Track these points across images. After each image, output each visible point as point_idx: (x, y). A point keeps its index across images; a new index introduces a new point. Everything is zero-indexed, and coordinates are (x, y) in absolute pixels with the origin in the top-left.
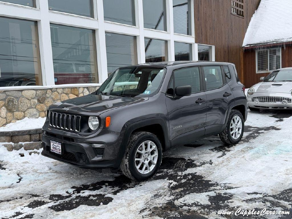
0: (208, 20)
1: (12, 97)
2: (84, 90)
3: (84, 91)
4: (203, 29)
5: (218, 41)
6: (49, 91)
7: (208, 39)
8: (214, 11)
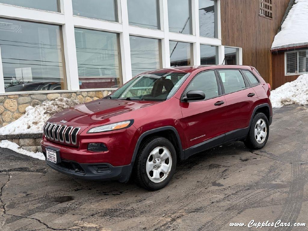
0: (235, 22)
1: (37, 101)
2: (108, 93)
4: (230, 31)
5: (245, 44)
6: (73, 95)
7: (235, 41)
8: (242, 12)
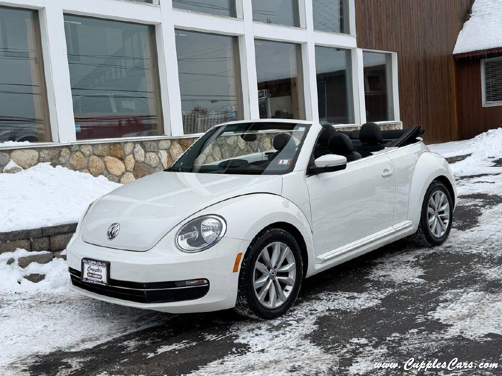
2: (134, 148)
3: (136, 150)
4: (373, 18)
5: (403, 43)
6: (65, 152)
